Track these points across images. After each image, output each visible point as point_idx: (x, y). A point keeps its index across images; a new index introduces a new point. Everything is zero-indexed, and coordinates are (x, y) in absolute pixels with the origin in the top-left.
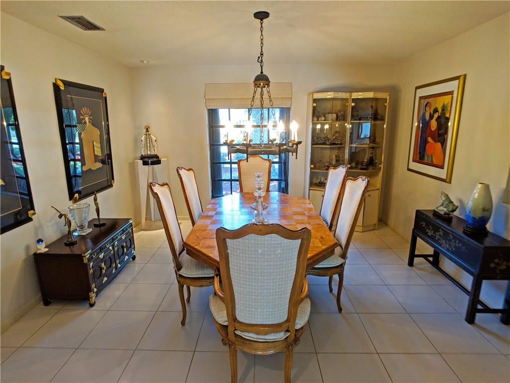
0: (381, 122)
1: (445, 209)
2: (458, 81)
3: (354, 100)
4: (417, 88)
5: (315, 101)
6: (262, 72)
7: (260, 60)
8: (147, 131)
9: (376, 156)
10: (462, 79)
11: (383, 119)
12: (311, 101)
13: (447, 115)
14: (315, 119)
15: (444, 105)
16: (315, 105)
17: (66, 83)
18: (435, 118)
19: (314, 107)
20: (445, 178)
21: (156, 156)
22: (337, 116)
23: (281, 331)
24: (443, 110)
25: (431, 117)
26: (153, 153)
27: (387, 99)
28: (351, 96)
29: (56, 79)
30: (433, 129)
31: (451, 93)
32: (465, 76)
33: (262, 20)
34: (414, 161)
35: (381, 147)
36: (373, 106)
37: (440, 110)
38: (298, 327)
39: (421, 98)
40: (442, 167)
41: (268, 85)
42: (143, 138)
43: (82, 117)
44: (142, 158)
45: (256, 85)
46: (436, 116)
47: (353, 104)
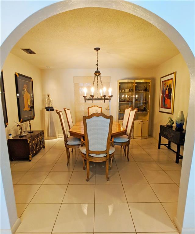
0: (148, 92)
1: (170, 124)
2: (173, 74)
3: (136, 83)
4: (161, 78)
5: (120, 83)
6: (97, 70)
7: (97, 65)
8: (48, 96)
9: (146, 107)
10: (175, 73)
11: (149, 91)
12: (118, 84)
13: (171, 88)
14: (120, 91)
15: (170, 84)
16: (120, 85)
17: (19, 75)
18: (167, 89)
19: (120, 86)
20: (171, 112)
21: (52, 108)
22: (129, 90)
23: (104, 154)
24: (170, 86)
25: (166, 89)
26: (51, 106)
27: (150, 83)
28: (135, 81)
29: (16, 73)
30: (167, 94)
31: (172, 79)
32: (176, 72)
33: (97, 51)
34: (161, 108)
35: (148, 103)
36: (145, 86)
37: (169, 86)
38: (110, 153)
39: (163, 82)
40: (170, 108)
41: (100, 75)
42: (47, 99)
43: (24, 88)
44: (46, 108)
45: (95, 75)
46: (168, 88)
47: (136, 85)
